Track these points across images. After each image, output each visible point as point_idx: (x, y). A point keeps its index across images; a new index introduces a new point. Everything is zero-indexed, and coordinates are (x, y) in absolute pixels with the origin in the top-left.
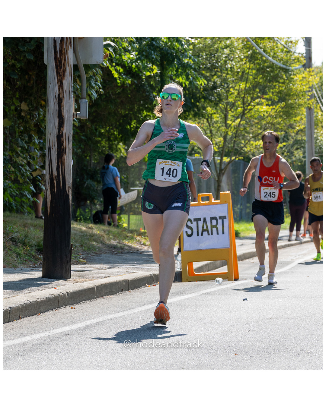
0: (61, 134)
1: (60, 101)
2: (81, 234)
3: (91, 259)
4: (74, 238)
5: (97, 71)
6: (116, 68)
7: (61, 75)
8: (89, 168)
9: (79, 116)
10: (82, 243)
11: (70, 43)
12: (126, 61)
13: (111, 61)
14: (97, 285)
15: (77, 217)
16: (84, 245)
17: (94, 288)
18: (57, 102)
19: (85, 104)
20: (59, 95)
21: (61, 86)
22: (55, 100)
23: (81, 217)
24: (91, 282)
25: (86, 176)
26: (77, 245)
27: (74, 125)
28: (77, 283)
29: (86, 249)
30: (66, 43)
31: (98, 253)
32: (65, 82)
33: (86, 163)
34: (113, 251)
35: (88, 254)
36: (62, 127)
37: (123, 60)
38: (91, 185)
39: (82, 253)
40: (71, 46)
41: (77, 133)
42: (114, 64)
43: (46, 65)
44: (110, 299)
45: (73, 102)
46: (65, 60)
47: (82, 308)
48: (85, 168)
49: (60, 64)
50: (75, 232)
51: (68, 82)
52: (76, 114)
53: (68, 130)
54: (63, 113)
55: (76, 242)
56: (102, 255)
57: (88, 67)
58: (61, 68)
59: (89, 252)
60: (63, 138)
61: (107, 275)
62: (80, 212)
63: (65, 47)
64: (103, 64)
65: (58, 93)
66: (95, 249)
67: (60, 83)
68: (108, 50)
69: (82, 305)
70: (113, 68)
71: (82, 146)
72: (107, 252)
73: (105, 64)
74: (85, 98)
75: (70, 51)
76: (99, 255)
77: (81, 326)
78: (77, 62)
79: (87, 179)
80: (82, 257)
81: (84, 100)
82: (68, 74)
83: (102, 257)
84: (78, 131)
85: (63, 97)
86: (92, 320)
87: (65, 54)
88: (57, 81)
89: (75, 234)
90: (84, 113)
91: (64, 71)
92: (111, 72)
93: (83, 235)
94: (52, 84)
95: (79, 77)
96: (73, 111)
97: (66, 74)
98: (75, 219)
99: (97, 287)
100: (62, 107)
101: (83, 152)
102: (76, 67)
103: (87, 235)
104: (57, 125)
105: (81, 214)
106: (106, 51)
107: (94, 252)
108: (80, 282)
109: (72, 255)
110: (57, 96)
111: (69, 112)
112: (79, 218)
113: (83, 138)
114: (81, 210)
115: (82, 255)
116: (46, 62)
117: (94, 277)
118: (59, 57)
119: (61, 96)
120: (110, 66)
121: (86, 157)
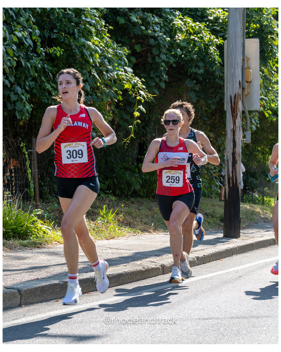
0: (234, 152)
1: (234, 132)
2: (246, 210)
3: (252, 226)
4: (242, 213)
5: (256, 114)
6: (267, 111)
7: (234, 117)
8: (251, 171)
9: (245, 141)
10: (247, 216)
11: (240, 98)
12: (274, 107)
13: (264, 107)
14: (256, 241)
15: (244, 200)
16: (249, 217)
17: (254, 244)
18: (232, 133)
19: (249, 134)
20: (233, 129)
21: (234, 123)
22: (231, 132)
23: (247, 200)
24: (252, 240)
25: (249, 176)
26: (244, 217)
27: (242, 146)
28: (244, 241)
29: (249, 219)
30: (238, 98)
31: (256, 222)
32: (237, 121)
33: (249, 168)
34: (266, 221)
35: (250, 223)
36: (235, 148)
37: (271, 107)
38: (253, 181)
39: (247, 222)
40: (240, 100)
41: (244, 150)
42: (266, 109)
43: (226, 111)
44: (263, 250)
45: (242, 133)
46: (237, 108)
47: (247, 255)
48: (249, 171)
49: (234, 111)
50: (243, 209)
51: (239, 121)
52: (244, 140)
53: (239, 150)
54: (235, 140)
55: (243, 215)
56: (259, 223)
57: (250, 112)
58: (235, 113)
59: (251, 221)
60: (236, 154)
61: (261, 236)
62: (246, 197)
63: (237, 100)
64: (259, 110)
65: (233, 127)
66: (255, 219)
67: (234, 122)
68: (263, 101)
69: (247, 254)
70: (266, 111)
71: (247, 158)
72: (262, 221)
73: (260, 110)
74: (249, 131)
75: (240, 103)
76: (257, 223)
77: (246, 267)
78: (244, 109)
79: (250, 177)
80: (247, 224)
81: (248, 132)
82: (239, 117)
83: (258, 225)
84: (245, 149)
85: (236, 130)
86: (253, 263)
87: (237, 105)
88: (232, 121)
89: (243, 211)
90: (248, 140)
91: (236, 115)
92: (264, 114)
93: (248, 211)
94: (229, 122)
95: (245, 117)
96: (242, 138)
97: (237, 116)
98: (243, 201)
99: (256, 243)
100: (235, 136)
101: (248, 161)
102: (243, 112)
103: (250, 211)
104: (232, 147)
105: (246, 198)
106: (261, 102)
107: (254, 221)
108: (245, 240)
109: (241, 223)
110: (232, 129)
111: (239, 139)
112: (245, 201)
113: (248, 153)
114: (246, 195)
115: (247, 223)
116: (225, 109)
117: (254, 237)
118: (233, 106)
119: (235, 129)
120: (264, 111)
121: (249, 164)
